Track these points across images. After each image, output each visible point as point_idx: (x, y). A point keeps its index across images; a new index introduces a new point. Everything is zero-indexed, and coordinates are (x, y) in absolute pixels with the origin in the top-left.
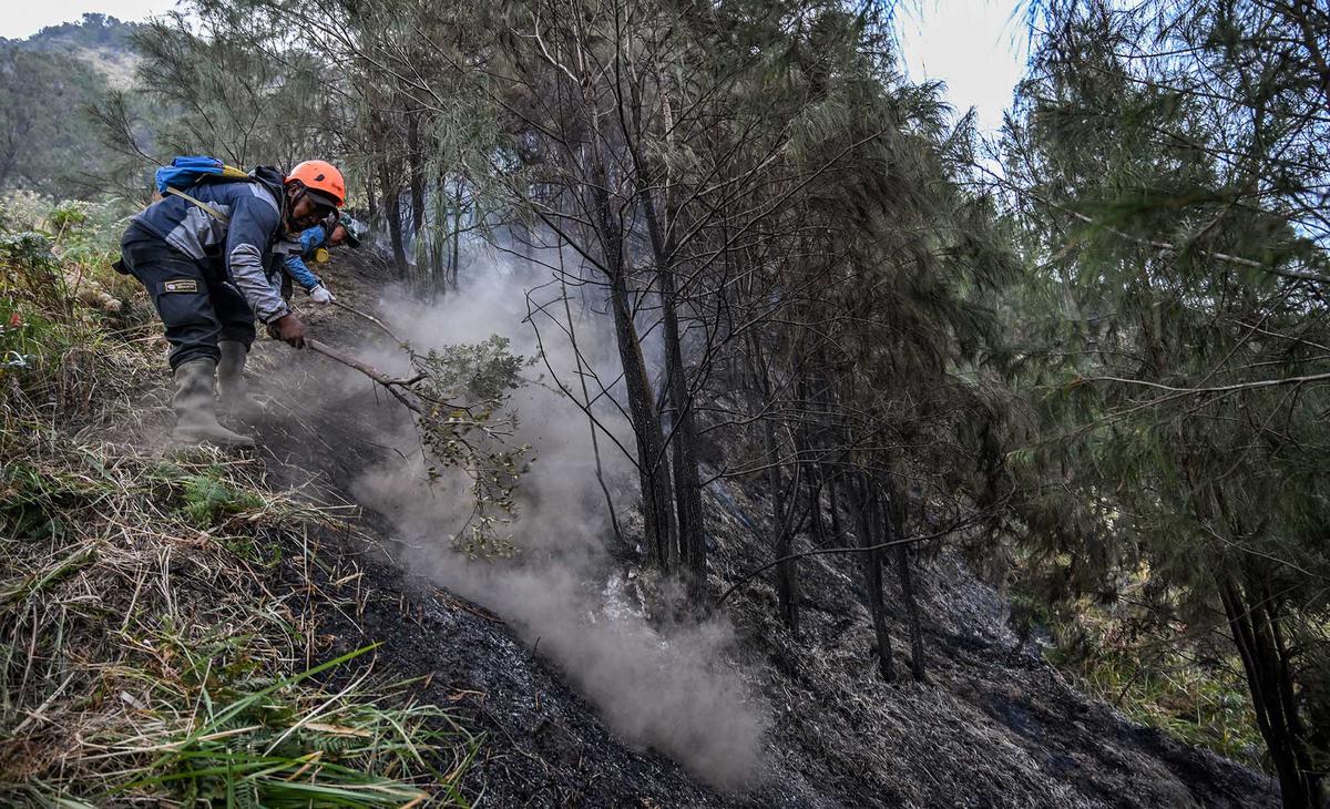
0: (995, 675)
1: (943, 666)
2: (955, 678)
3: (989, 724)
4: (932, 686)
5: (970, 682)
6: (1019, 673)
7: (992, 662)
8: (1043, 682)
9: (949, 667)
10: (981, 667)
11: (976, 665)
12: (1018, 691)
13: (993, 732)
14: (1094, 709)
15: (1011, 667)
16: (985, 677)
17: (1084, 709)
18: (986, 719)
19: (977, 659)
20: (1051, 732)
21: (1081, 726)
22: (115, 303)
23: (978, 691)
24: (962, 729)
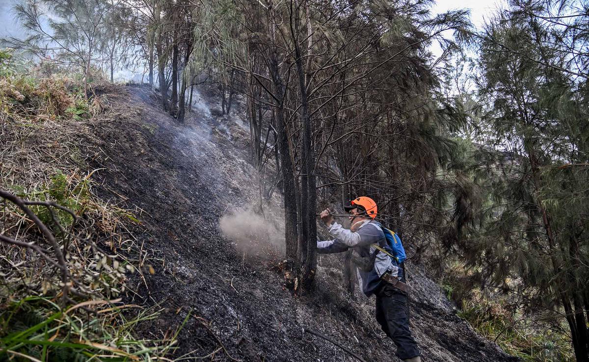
0: (440, 324)
1: (416, 317)
2: (422, 324)
3: (441, 350)
4: (413, 327)
5: (429, 327)
6: (451, 324)
7: (438, 317)
8: (463, 329)
9: (418, 318)
10: (434, 319)
11: (430, 318)
12: (452, 334)
13: (444, 354)
14: (487, 345)
15: (447, 320)
16: (435, 324)
17: (483, 345)
18: (439, 347)
19: (431, 315)
20: (469, 355)
21: (483, 354)
22: (22, 97)
23: (433, 332)
24: (430, 352)
